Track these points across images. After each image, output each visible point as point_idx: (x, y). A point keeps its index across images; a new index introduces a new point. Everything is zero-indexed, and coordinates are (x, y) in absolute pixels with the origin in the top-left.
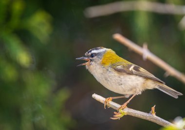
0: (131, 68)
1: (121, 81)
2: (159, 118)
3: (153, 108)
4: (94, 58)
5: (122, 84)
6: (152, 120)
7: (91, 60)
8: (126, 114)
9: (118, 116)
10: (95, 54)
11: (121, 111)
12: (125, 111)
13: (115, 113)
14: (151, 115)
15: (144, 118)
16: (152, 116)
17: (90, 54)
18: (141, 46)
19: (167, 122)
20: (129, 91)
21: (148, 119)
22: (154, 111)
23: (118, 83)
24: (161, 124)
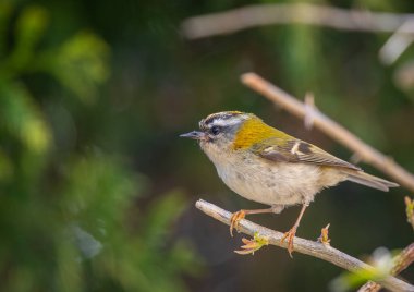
0: (295, 150)
1: (273, 178)
2: (338, 252)
3: (325, 231)
4: (218, 136)
5: (274, 185)
6: (322, 256)
7: (211, 140)
8: (267, 244)
9: (251, 247)
10: (220, 127)
11: (257, 236)
12: (265, 236)
13: (244, 240)
14: (320, 246)
15: (306, 252)
16: (323, 248)
17: (210, 126)
18: (302, 99)
19: (354, 260)
20: (287, 197)
21: (314, 253)
22: (326, 236)
23: (267, 181)
24: (342, 264)
